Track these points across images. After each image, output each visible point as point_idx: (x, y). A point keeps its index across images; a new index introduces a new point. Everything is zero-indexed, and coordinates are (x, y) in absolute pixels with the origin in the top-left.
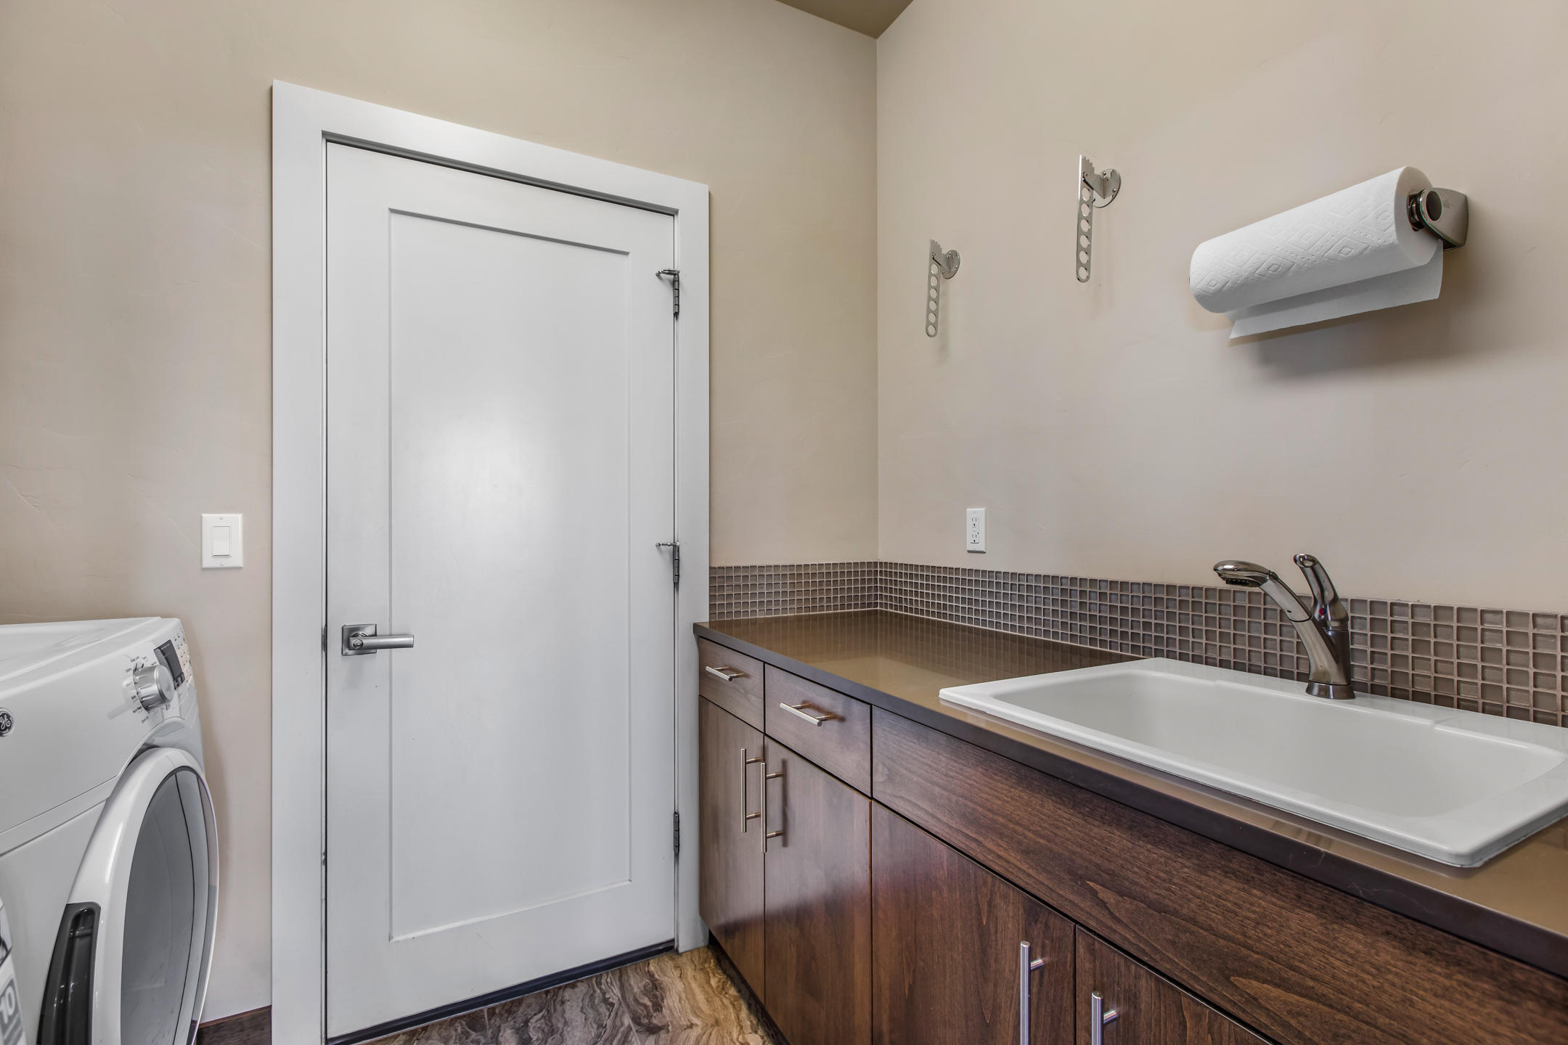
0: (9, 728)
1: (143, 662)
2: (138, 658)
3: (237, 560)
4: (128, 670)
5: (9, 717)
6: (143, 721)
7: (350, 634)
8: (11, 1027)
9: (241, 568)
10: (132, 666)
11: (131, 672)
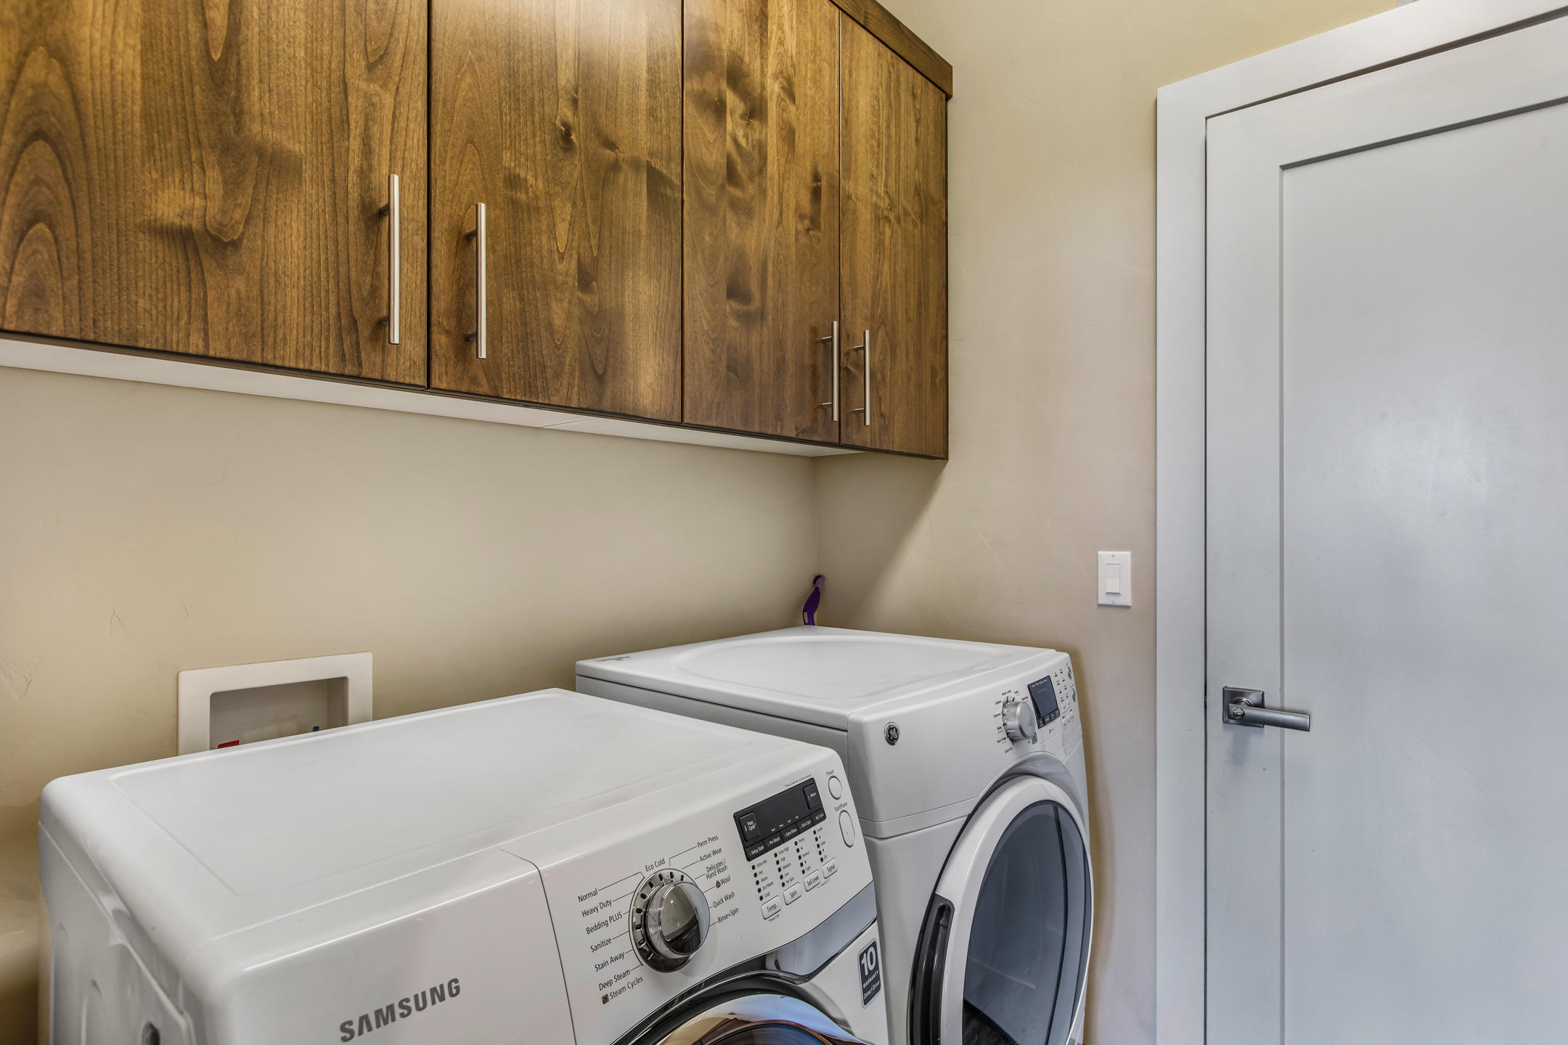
0: (896, 739)
1: (1015, 696)
2: (1009, 692)
3: (1126, 599)
4: (998, 703)
5: (897, 730)
6: (1007, 751)
7: (1233, 696)
8: (870, 980)
9: (1129, 607)
10: (1003, 699)
11: (1002, 704)
